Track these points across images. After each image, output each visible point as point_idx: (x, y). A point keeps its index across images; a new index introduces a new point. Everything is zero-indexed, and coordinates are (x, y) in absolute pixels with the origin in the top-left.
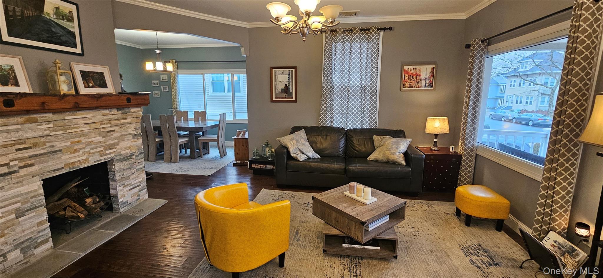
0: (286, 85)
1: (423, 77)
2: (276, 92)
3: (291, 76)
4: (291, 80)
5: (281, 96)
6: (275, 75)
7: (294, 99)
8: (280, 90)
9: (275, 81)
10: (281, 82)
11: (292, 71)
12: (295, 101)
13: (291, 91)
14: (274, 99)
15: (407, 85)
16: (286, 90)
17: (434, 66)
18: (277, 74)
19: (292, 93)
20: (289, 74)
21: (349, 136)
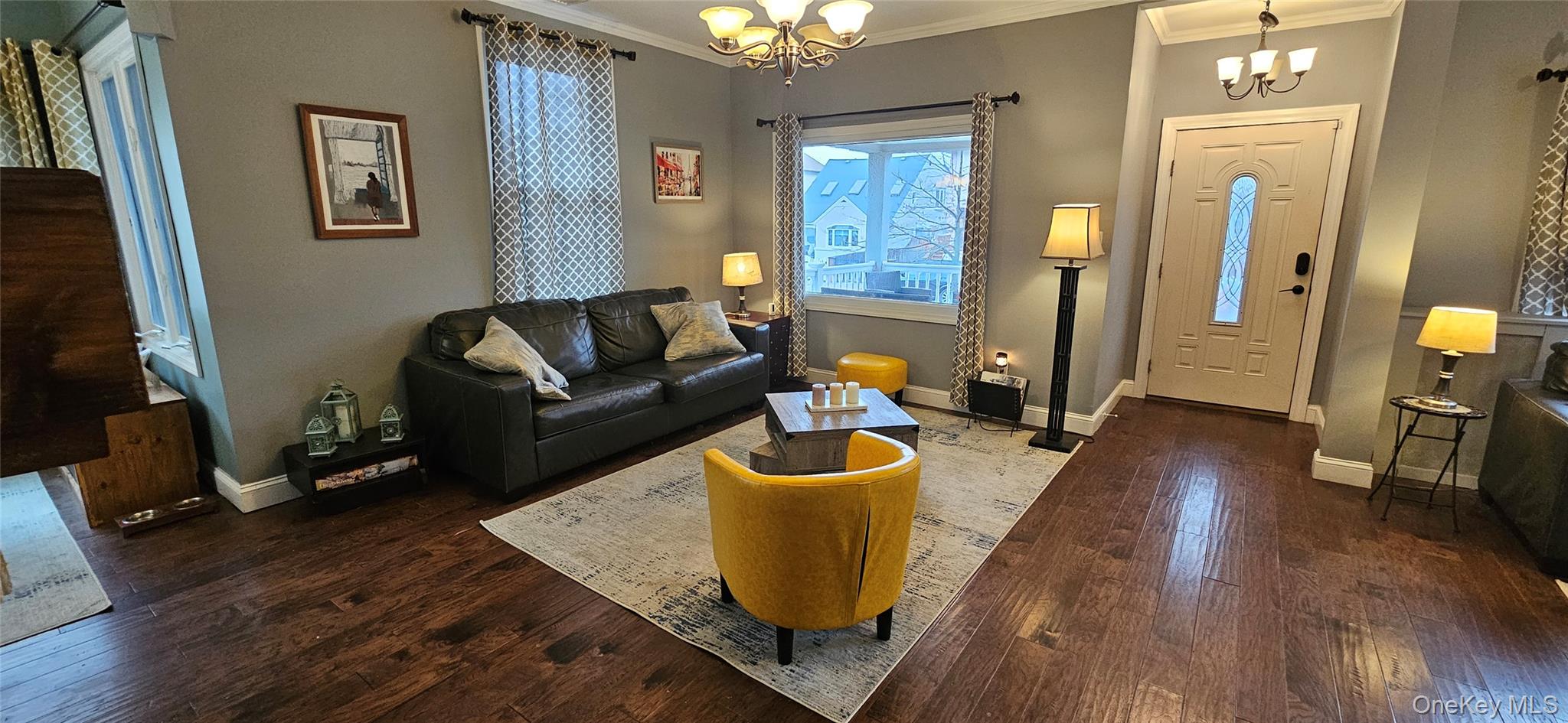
0: (371, 175)
1: (686, 174)
2: (336, 201)
3: (386, 148)
4: (388, 161)
5: (355, 216)
6: (325, 139)
7: (406, 225)
8: (349, 195)
9: (328, 159)
10: (349, 164)
11: (389, 130)
12: (414, 232)
13: (394, 198)
14: (329, 226)
15: (664, 190)
16: (374, 195)
17: (699, 153)
18: (330, 132)
19: (396, 206)
20: (380, 140)
21: (597, 316)
